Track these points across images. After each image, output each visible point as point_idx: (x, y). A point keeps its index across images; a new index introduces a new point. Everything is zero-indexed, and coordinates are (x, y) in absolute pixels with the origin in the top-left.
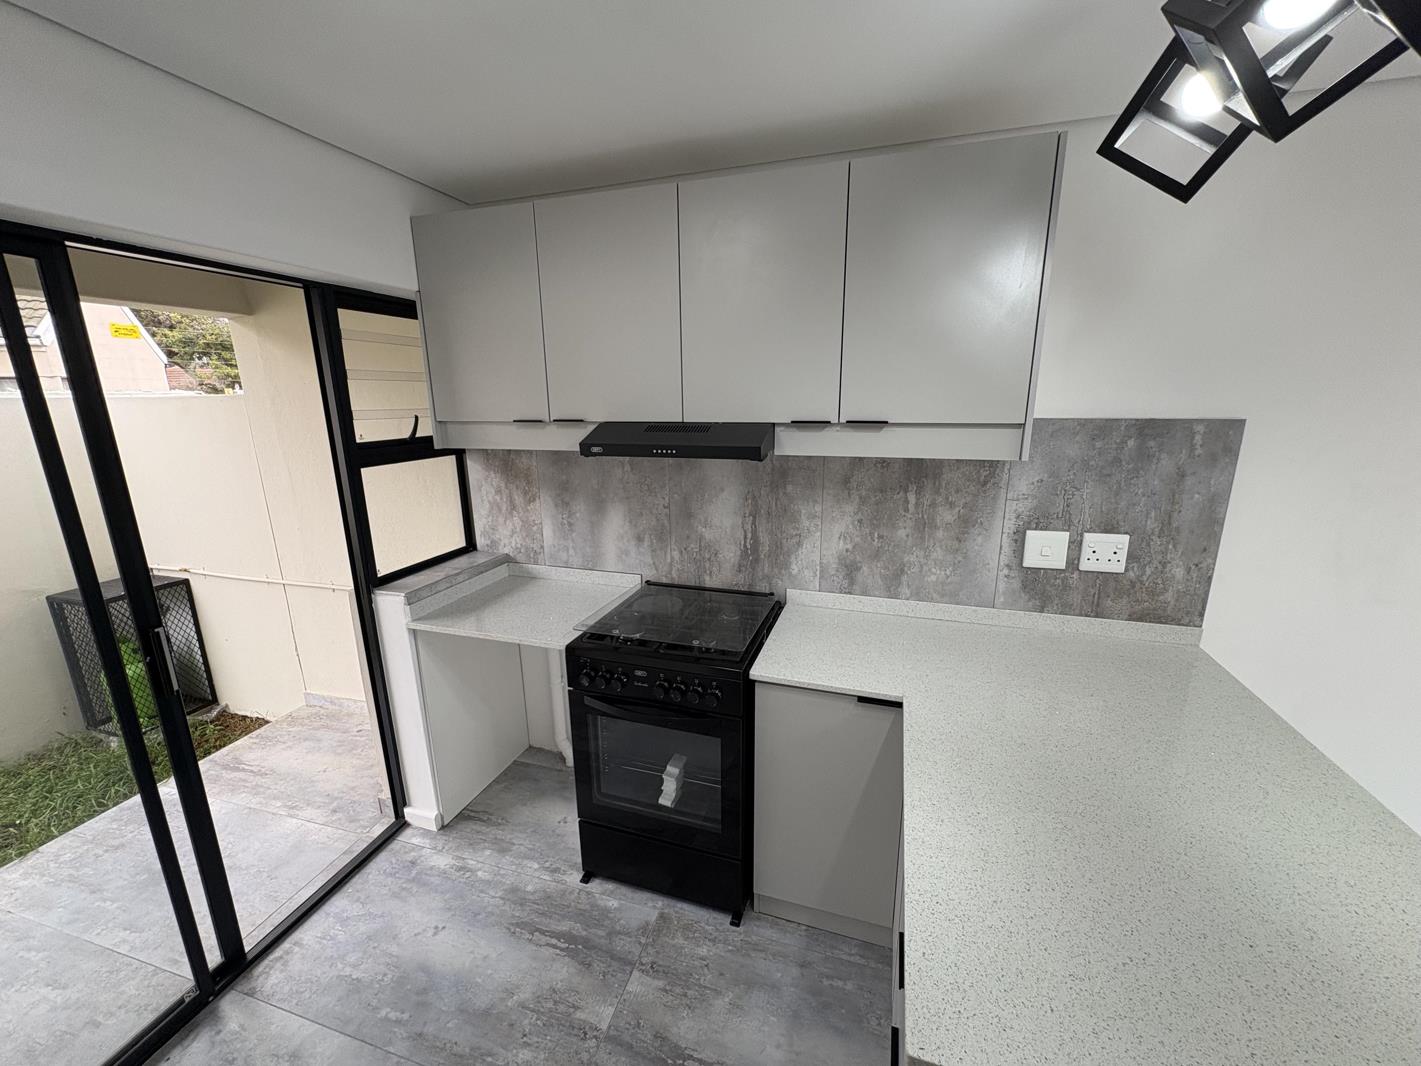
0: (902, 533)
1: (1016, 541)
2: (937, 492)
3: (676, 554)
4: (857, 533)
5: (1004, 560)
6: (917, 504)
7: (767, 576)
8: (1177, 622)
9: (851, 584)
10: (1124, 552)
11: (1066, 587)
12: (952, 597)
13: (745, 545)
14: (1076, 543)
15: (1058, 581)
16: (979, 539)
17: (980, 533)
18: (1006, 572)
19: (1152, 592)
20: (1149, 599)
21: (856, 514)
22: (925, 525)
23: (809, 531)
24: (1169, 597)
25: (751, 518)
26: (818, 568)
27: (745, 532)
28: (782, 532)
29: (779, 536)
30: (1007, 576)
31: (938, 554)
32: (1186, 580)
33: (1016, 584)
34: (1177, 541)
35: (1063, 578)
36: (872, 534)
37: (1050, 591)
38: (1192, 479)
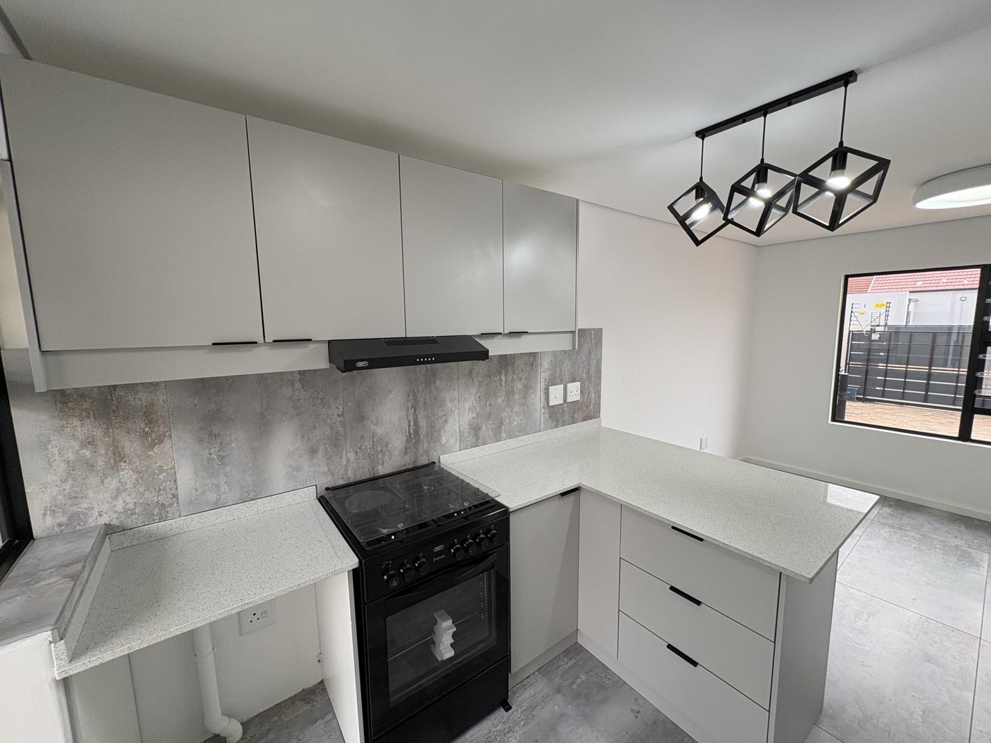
0: (500, 400)
1: (546, 393)
2: (514, 373)
3: (352, 456)
4: (478, 405)
5: (542, 405)
6: (506, 382)
7: (426, 451)
8: (594, 417)
9: (477, 440)
10: (579, 390)
11: (563, 412)
12: (523, 431)
13: (409, 432)
14: (565, 390)
15: (561, 410)
16: (532, 396)
17: (532, 393)
18: (543, 411)
19: (587, 407)
20: (587, 410)
21: (477, 393)
22: (510, 393)
23: (451, 411)
24: (592, 407)
25: (413, 409)
26: (458, 434)
27: (409, 422)
28: (435, 416)
29: (433, 418)
30: (544, 413)
31: (516, 408)
32: (595, 398)
33: (547, 415)
34: (592, 381)
35: (562, 408)
36: (486, 404)
37: (559, 416)
38: (592, 354)
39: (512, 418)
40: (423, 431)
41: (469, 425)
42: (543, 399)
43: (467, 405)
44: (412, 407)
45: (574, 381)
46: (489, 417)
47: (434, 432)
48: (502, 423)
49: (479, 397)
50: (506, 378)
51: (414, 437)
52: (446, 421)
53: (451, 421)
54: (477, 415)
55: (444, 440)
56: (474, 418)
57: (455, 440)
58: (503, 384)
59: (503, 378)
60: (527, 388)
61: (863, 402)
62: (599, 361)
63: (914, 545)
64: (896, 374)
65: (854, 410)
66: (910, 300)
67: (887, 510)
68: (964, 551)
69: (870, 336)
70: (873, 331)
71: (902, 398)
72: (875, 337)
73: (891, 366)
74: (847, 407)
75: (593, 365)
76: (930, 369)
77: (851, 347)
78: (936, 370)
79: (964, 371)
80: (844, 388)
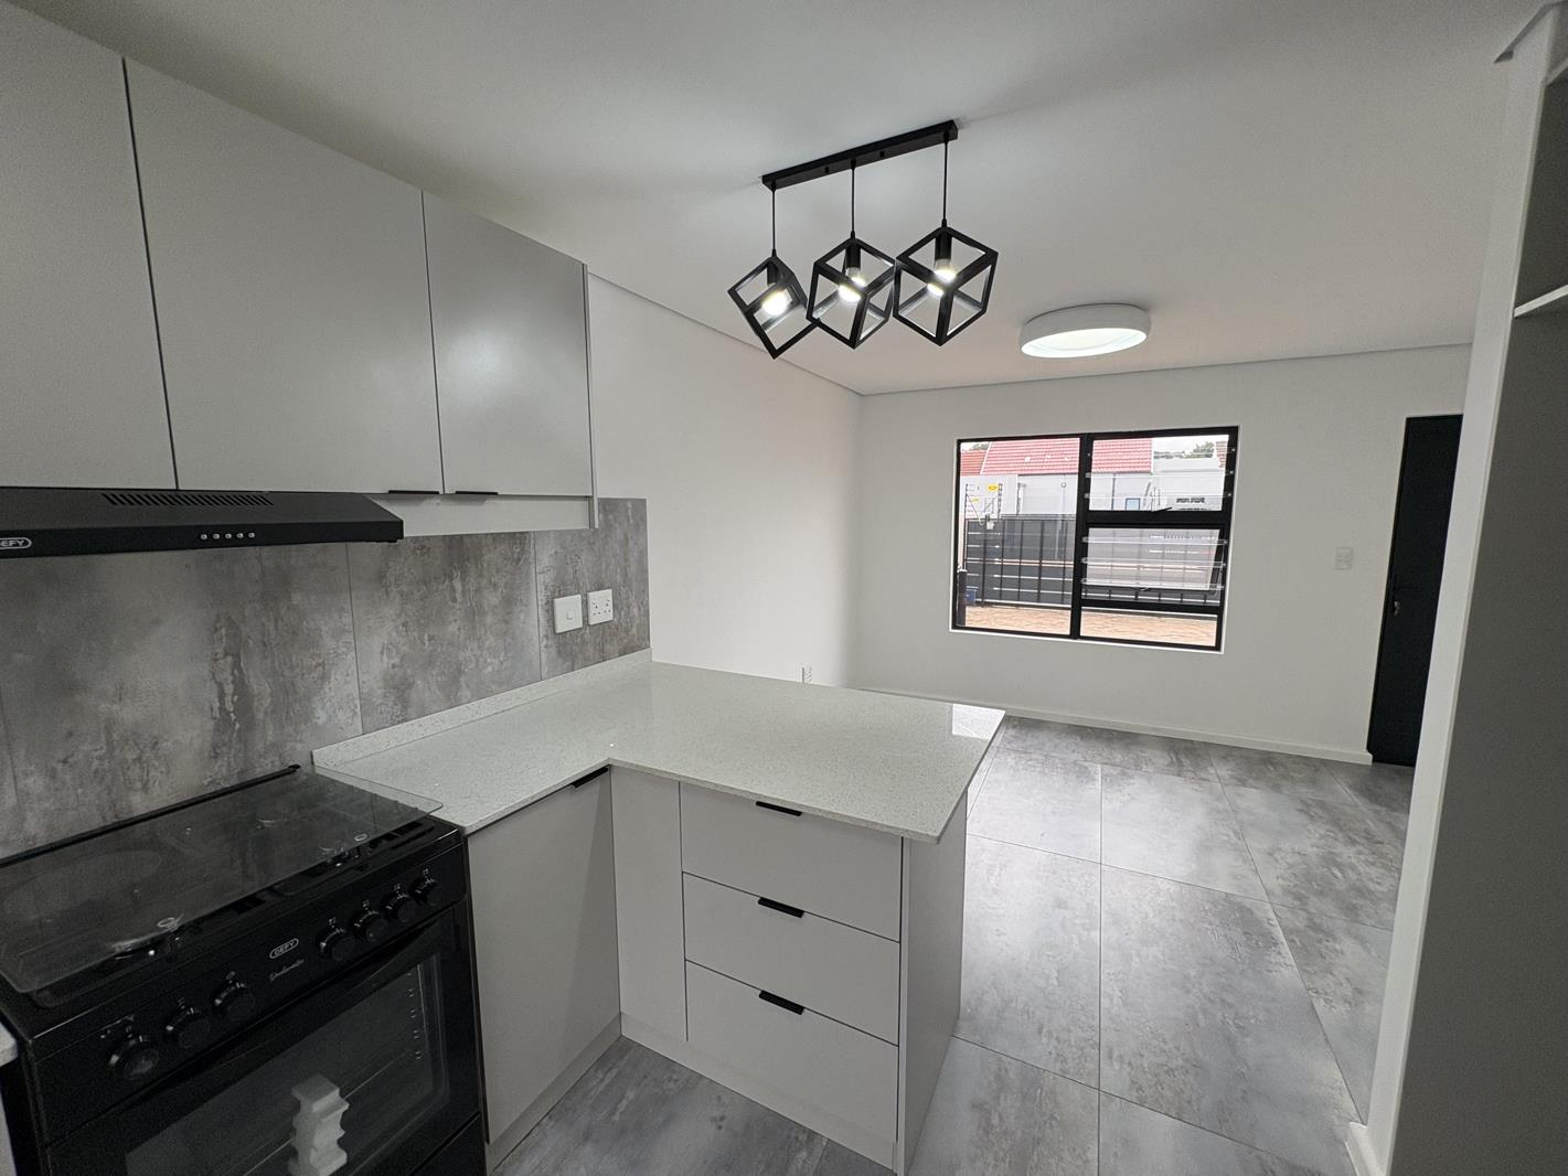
0: (453, 628)
1: (548, 611)
2: (481, 576)
3: (35, 783)
4: (402, 641)
5: (543, 632)
6: (464, 592)
7: (273, 745)
8: (640, 648)
9: (405, 708)
10: (611, 603)
11: (584, 643)
12: (508, 682)
13: (222, 709)
14: (585, 603)
15: (579, 640)
16: (522, 617)
17: (521, 611)
18: (545, 642)
19: (627, 631)
20: (626, 635)
21: (399, 616)
22: (474, 614)
23: (337, 655)
24: (634, 631)
25: (230, 659)
26: (357, 702)
27: (220, 686)
28: (292, 668)
29: (287, 673)
30: (546, 647)
31: (490, 641)
32: (640, 615)
33: (553, 651)
34: (631, 587)
35: (582, 636)
36: (421, 638)
37: (574, 650)
38: (631, 543)
39: (481, 660)
40: (262, 705)
41: (385, 680)
42: (543, 621)
43: (376, 643)
44: (226, 654)
45: (600, 587)
46: (430, 662)
47: (292, 703)
48: (460, 672)
49: (404, 625)
50: (463, 586)
51: (236, 718)
52: (324, 678)
53: (336, 677)
54: (402, 659)
55: (321, 716)
56: (394, 666)
57: (349, 714)
58: (458, 596)
59: (458, 585)
60: (510, 602)
61: (982, 606)
62: (643, 554)
63: (1038, 769)
64: (1010, 569)
65: (974, 615)
66: (1019, 484)
67: (1012, 732)
68: (1081, 766)
69: (985, 525)
70: (987, 519)
71: (1018, 599)
72: (990, 526)
73: (1007, 562)
74: (967, 613)
75: (632, 559)
76: (1040, 563)
77: (968, 540)
78: (1046, 563)
79: (1070, 564)
80: (963, 590)
